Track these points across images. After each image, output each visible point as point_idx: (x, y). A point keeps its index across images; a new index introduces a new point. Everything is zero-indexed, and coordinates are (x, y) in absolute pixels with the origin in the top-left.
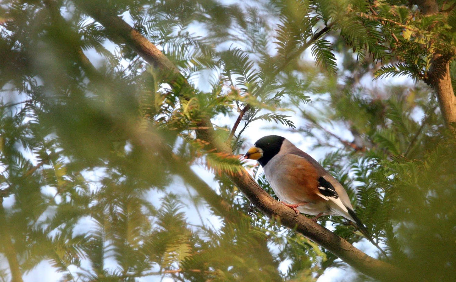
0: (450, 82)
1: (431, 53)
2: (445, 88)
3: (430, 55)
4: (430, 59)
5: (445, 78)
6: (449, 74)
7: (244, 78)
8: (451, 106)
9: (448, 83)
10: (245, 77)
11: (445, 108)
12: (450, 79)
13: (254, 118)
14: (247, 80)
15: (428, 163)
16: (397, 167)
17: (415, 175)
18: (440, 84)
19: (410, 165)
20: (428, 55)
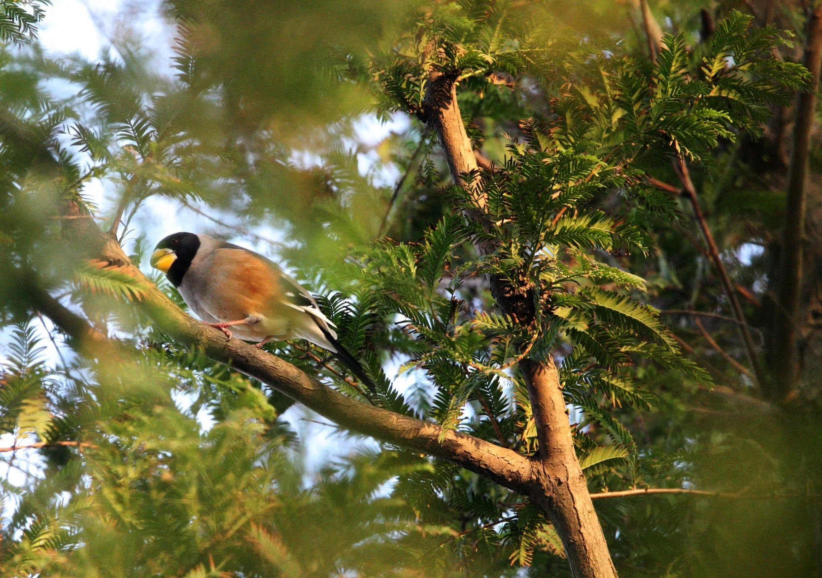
0: (459, 115)
1: (426, 71)
2: (451, 126)
3: (425, 74)
4: (425, 81)
5: (451, 107)
6: (456, 104)
7: (129, 127)
8: (462, 153)
9: (456, 118)
11: (453, 156)
12: (458, 111)
13: (147, 193)
14: (133, 130)
15: (430, 244)
16: (380, 256)
17: (411, 265)
18: (443, 120)
19: (402, 251)
20: (422, 74)
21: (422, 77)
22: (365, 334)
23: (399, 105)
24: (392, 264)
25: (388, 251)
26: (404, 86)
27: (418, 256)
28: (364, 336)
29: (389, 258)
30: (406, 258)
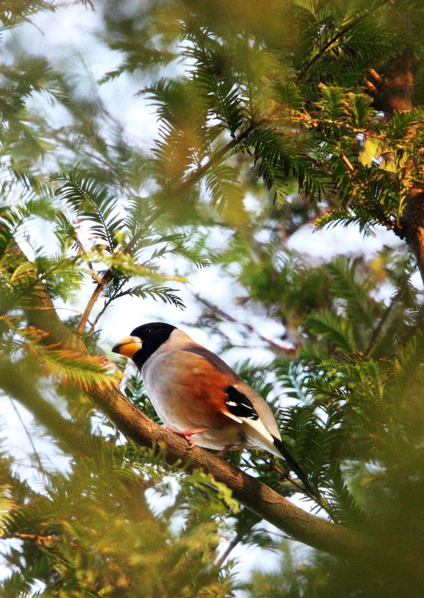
1: (405, 187)
3: (404, 190)
4: (404, 197)
7: (102, 227)
10: (103, 225)
13: (119, 293)
14: (107, 231)
15: (400, 362)
16: (349, 370)
17: (379, 383)
18: (421, 238)
19: (371, 367)
20: (402, 190)
21: (402, 192)
22: (331, 448)
23: (377, 220)
24: (360, 380)
25: (358, 367)
26: (382, 202)
27: (389, 373)
28: (330, 451)
29: (357, 375)
30: (374, 375)
